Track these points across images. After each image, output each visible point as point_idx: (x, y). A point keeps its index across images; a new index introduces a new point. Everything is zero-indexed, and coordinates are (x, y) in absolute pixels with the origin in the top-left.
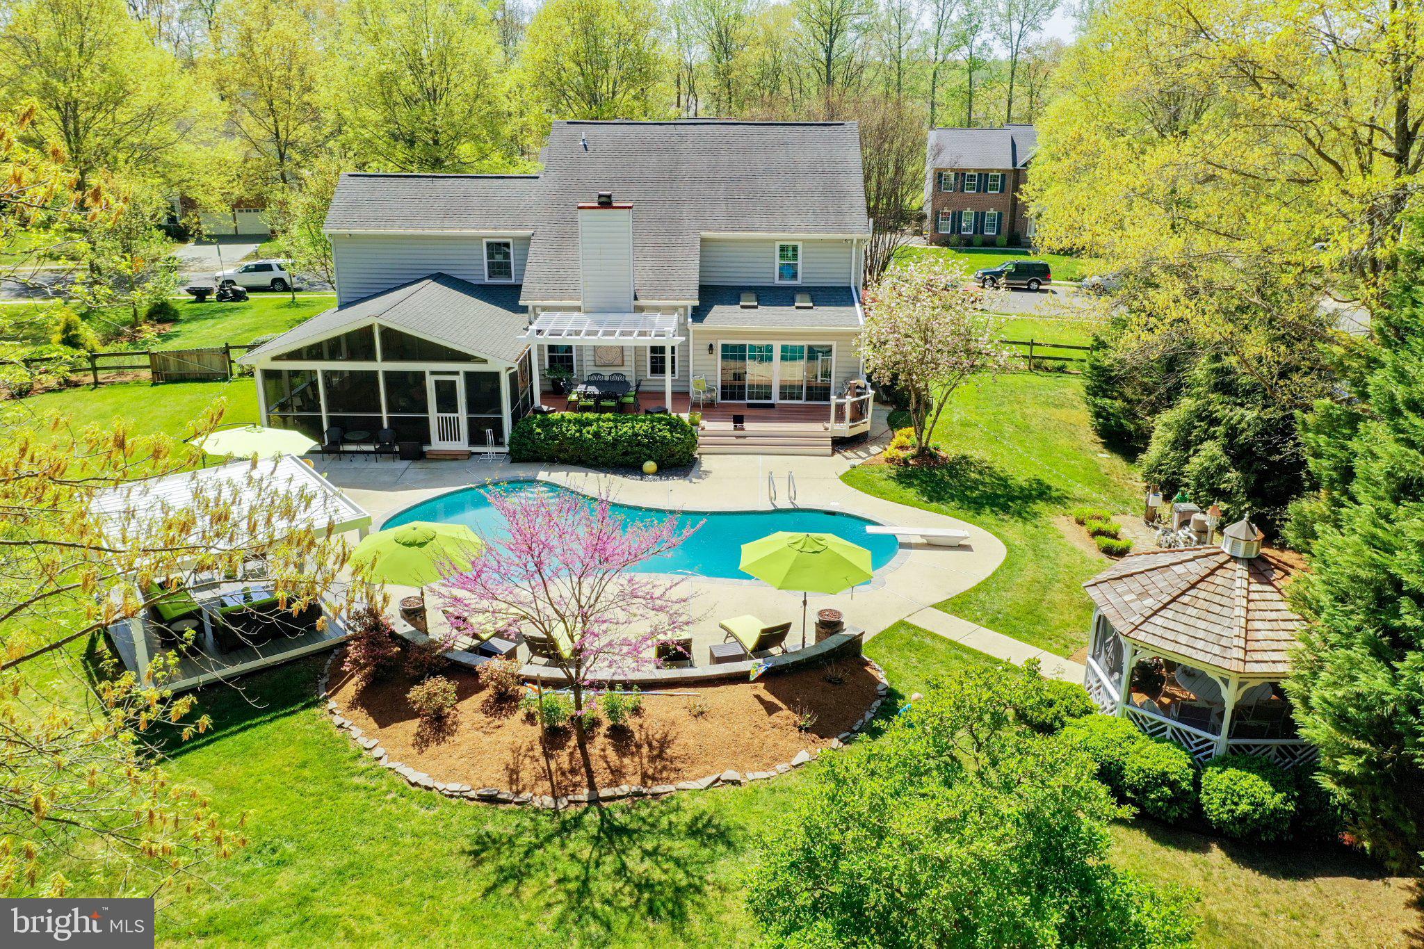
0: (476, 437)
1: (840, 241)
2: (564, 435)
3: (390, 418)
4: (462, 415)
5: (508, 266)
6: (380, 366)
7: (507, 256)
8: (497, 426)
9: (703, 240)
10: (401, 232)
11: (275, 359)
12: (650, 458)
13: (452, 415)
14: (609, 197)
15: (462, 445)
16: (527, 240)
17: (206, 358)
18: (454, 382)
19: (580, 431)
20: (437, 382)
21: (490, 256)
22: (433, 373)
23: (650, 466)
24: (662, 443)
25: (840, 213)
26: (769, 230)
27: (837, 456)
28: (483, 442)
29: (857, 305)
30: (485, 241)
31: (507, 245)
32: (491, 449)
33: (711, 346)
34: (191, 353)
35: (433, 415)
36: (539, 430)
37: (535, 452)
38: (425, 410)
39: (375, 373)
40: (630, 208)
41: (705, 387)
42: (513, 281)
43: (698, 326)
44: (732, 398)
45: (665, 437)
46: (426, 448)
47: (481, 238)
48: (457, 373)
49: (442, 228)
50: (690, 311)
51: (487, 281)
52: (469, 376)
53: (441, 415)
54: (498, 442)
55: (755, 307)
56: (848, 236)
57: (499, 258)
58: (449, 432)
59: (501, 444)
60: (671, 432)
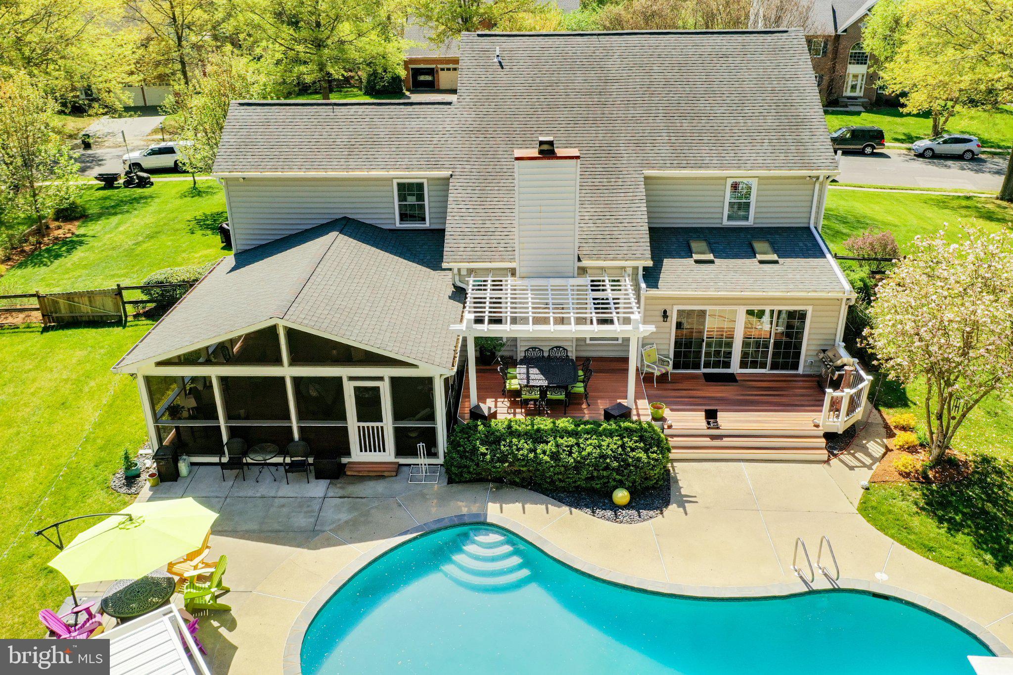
0: (405, 446)
1: (804, 178)
2: (515, 456)
3: (301, 429)
4: (388, 423)
5: (422, 207)
6: (287, 371)
7: (421, 197)
8: (429, 437)
9: (646, 178)
10: (301, 174)
11: (159, 364)
12: (621, 484)
13: (375, 424)
14: (551, 143)
15: (388, 455)
16: (445, 182)
17: (98, 301)
18: (377, 389)
19: (534, 450)
20: (357, 389)
21: (402, 198)
22: (351, 379)
23: (621, 496)
24: (636, 467)
25: (800, 142)
26: (722, 167)
27: (834, 461)
28: (414, 453)
29: (828, 256)
30: (395, 182)
31: (420, 186)
32: (422, 461)
33: (665, 312)
34: (81, 295)
35: (353, 423)
36: (483, 449)
37: (480, 474)
38: (343, 418)
39: (282, 379)
40: (577, 157)
41: (655, 357)
42: (427, 225)
43: (653, 292)
44: (686, 367)
45: (639, 459)
46: (345, 460)
47: (391, 179)
48: (381, 379)
49: (348, 169)
50: (641, 272)
51: (398, 225)
52: (394, 381)
53: (362, 424)
54: (431, 453)
55: (712, 262)
56: (814, 173)
57: (411, 200)
58: (372, 442)
59: (435, 455)
60: (646, 451)
